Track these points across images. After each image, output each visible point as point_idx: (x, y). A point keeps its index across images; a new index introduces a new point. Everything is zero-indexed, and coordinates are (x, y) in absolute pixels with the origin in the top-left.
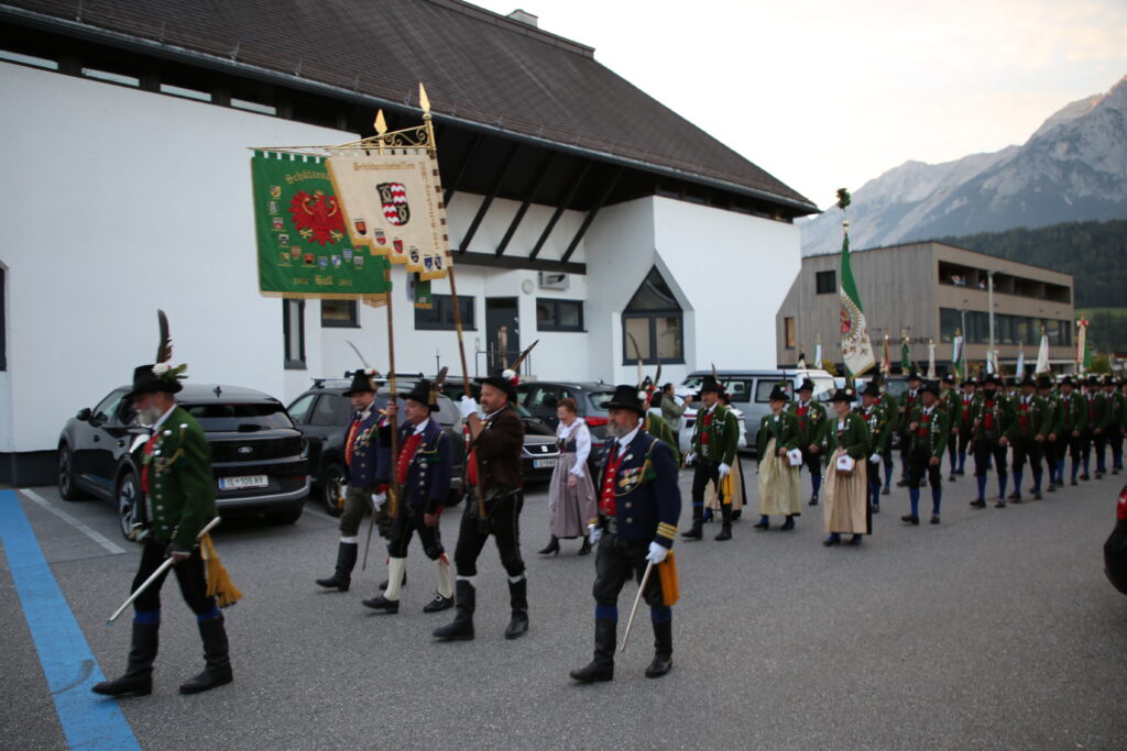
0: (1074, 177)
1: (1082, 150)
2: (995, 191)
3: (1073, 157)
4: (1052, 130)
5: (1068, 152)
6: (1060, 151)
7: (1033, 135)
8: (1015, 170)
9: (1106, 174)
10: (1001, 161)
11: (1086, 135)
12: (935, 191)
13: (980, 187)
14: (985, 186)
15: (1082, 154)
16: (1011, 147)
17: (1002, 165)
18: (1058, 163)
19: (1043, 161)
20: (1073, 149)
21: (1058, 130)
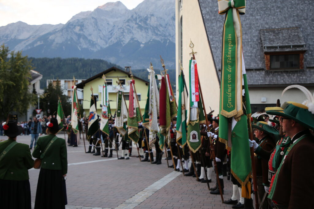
0: (81, 40)
1: (84, 30)
2: (54, 40)
3: (82, 32)
4: (74, 21)
5: (80, 30)
6: (77, 29)
7: (69, 21)
8: (61, 33)
9: (92, 40)
10: (57, 29)
11: (86, 25)
12: (31, 36)
13: (49, 38)
14: (50, 38)
15: (84, 32)
16: (61, 24)
17: (57, 31)
18: (76, 34)
19: (71, 32)
20: (81, 30)
21: (77, 21)
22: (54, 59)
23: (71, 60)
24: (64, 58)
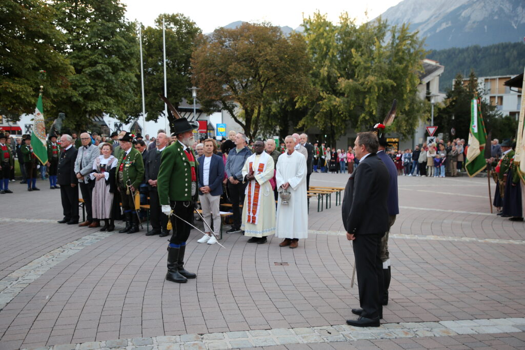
22: (467, 49)
23: (498, 47)
24: (485, 45)
